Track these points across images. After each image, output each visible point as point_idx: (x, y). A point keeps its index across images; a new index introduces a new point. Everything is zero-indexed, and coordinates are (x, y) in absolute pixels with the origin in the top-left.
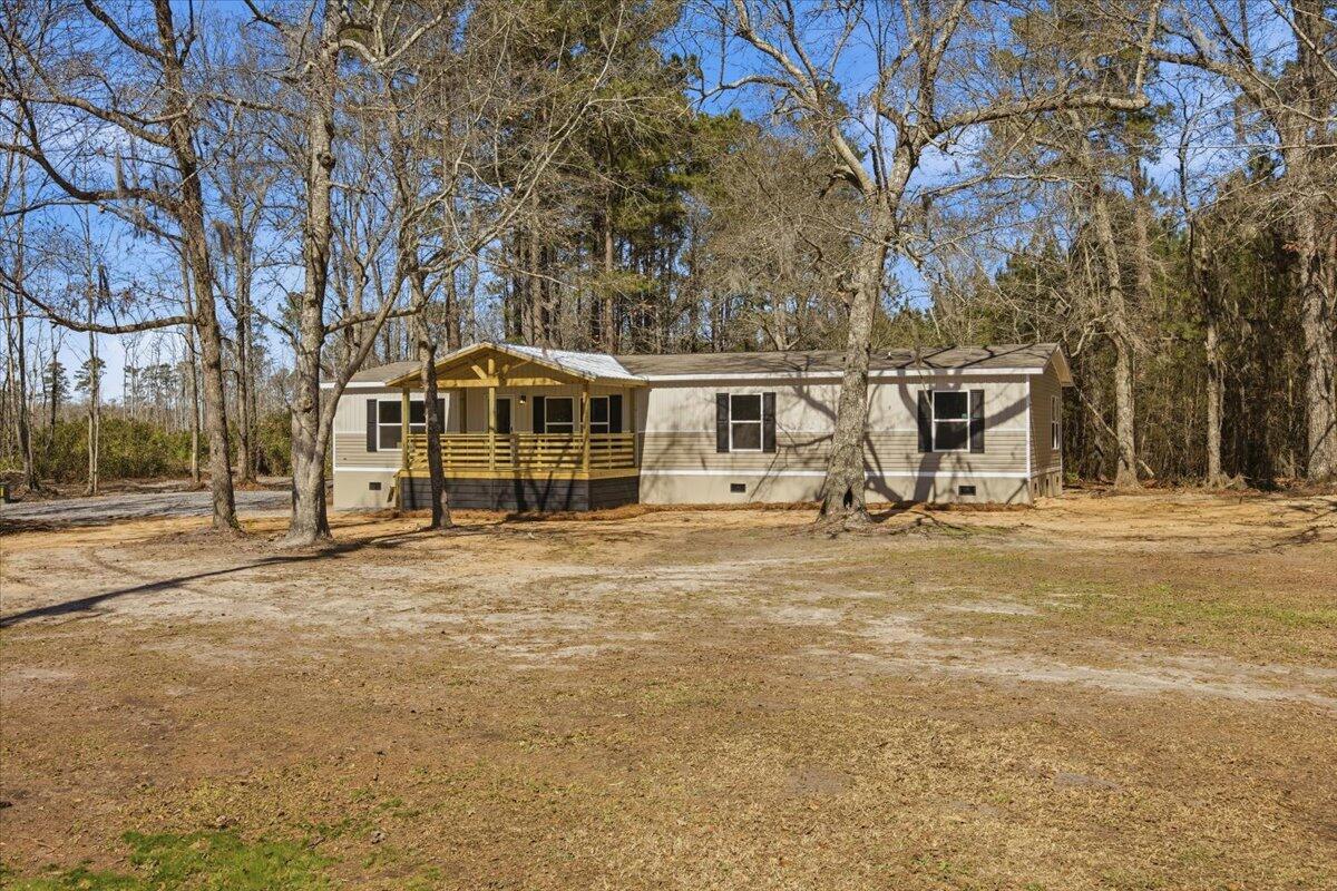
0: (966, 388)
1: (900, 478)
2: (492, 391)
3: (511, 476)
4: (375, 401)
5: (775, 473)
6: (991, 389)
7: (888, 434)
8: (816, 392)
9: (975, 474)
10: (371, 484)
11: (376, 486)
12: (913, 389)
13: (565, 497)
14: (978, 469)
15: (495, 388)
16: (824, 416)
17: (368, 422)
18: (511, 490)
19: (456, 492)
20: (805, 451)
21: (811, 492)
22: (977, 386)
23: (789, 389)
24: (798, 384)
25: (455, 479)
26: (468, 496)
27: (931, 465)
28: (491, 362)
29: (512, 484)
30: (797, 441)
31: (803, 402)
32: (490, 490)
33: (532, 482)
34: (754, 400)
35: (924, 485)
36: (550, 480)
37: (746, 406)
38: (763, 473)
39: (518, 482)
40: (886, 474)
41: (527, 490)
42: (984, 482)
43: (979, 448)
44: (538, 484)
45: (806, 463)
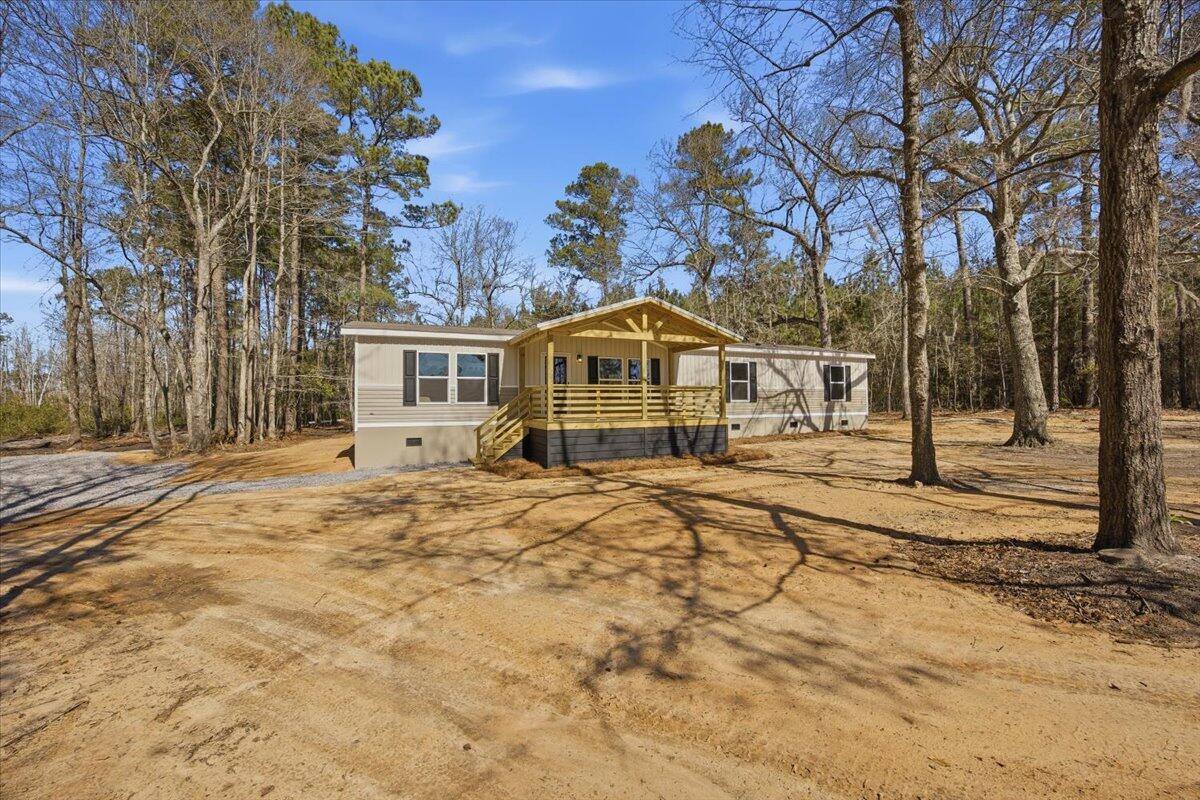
0: (844, 365)
1: (817, 416)
2: (644, 345)
3: (665, 424)
4: (415, 352)
5: (757, 416)
6: (853, 365)
7: (812, 391)
8: (778, 363)
9: (848, 414)
10: (408, 439)
11: (414, 442)
12: (822, 363)
13: (711, 441)
14: (849, 411)
15: (648, 343)
16: (781, 378)
17: (405, 373)
18: (665, 437)
19: (613, 443)
20: (772, 401)
21: (776, 428)
22: (848, 364)
23: (764, 360)
24: (768, 356)
25: (612, 429)
26: (624, 446)
27: (830, 409)
28: (645, 317)
29: (666, 431)
30: (769, 394)
31: (771, 370)
32: (648, 438)
33: (684, 429)
34: (744, 366)
35: (828, 420)
36: (699, 426)
37: (739, 371)
38: (750, 416)
39: (671, 429)
40: (812, 414)
41: (680, 436)
42: (851, 417)
43: (849, 399)
44: (690, 430)
45: (774, 409)
